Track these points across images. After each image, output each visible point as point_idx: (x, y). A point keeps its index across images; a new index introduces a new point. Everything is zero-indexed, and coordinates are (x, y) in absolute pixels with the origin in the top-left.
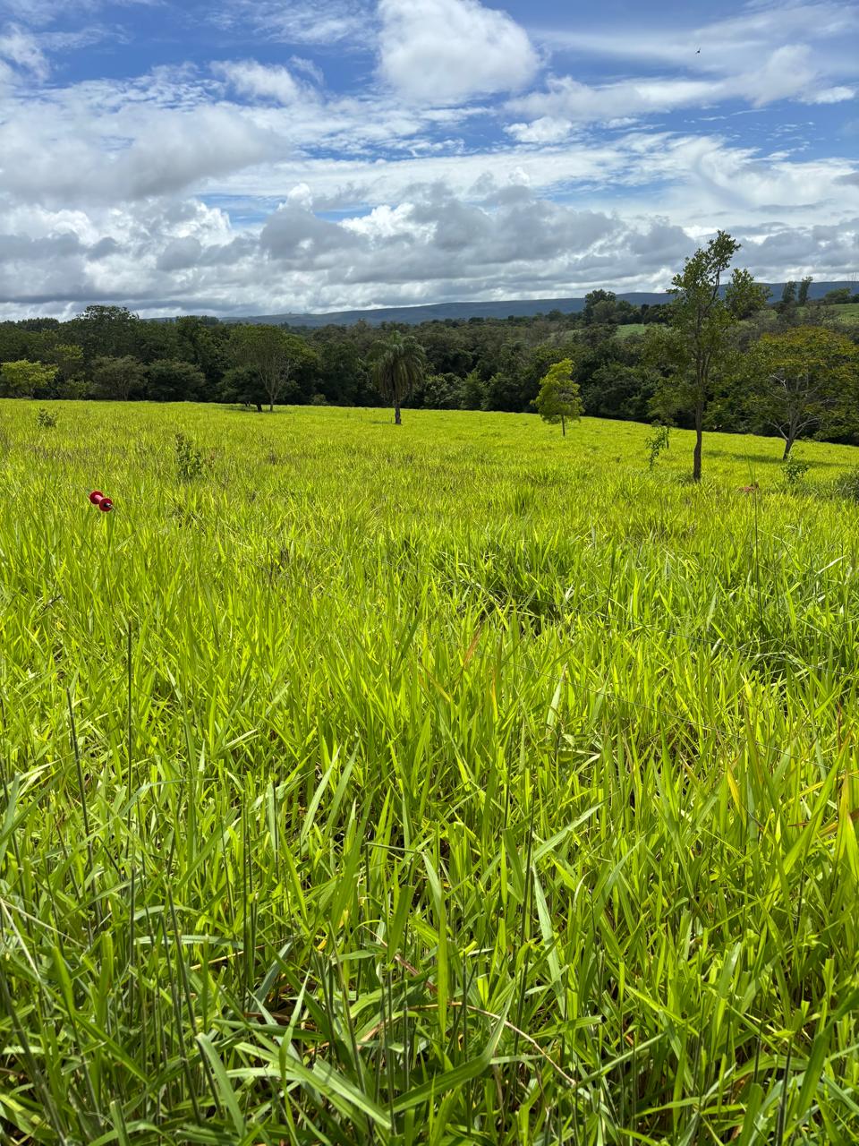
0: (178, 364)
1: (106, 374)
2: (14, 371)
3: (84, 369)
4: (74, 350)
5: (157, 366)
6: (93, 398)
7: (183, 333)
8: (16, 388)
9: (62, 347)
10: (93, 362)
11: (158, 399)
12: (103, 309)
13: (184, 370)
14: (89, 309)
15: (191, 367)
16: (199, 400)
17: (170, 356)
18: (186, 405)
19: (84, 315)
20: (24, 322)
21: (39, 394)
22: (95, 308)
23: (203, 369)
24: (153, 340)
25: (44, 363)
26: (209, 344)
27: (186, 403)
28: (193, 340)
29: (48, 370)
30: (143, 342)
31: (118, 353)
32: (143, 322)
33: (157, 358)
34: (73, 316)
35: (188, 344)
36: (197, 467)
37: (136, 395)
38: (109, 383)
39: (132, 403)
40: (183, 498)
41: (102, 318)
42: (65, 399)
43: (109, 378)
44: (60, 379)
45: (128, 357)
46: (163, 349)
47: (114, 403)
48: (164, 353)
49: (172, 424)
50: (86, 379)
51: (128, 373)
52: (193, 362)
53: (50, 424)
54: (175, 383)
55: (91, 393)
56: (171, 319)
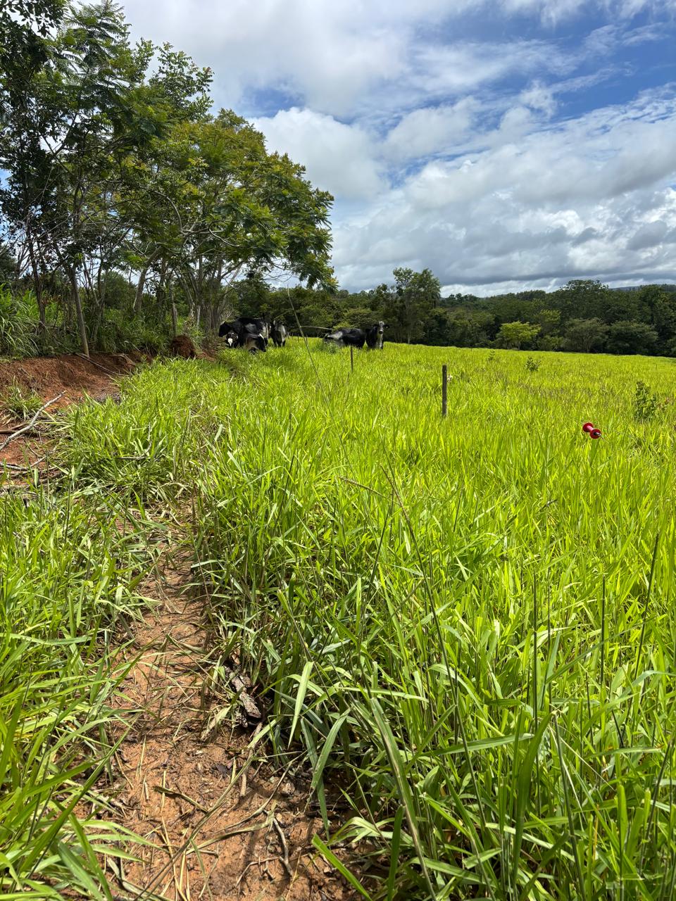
0: (636, 325)
1: (576, 332)
2: (509, 330)
3: (559, 328)
4: (554, 314)
5: (618, 326)
6: (563, 350)
7: (644, 299)
8: (508, 341)
9: (546, 312)
10: (567, 323)
11: (613, 352)
12: (581, 282)
13: (640, 330)
14: (570, 283)
15: (647, 327)
16: (649, 354)
17: (630, 318)
18: (638, 358)
19: (564, 287)
20: (521, 294)
21: (525, 346)
22: (575, 282)
23: (657, 329)
24: (617, 305)
25: (531, 324)
26: (665, 308)
27: (638, 356)
28: (652, 305)
29: (533, 329)
30: (609, 307)
31: (587, 316)
32: (611, 292)
33: (618, 320)
34: (556, 289)
35: (647, 309)
36: (651, 409)
37: (597, 348)
38: (577, 339)
39: (593, 355)
40: (642, 434)
41: (579, 289)
42: (542, 350)
43: (577, 334)
44: (541, 335)
45: (595, 319)
46: (624, 312)
47: (578, 355)
48: (625, 316)
49: (627, 372)
50: (559, 335)
51: (593, 332)
52: (648, 323)
53: (533, 369)
54: (631, 339)
55: (562, 346)
56: (634, 288)
